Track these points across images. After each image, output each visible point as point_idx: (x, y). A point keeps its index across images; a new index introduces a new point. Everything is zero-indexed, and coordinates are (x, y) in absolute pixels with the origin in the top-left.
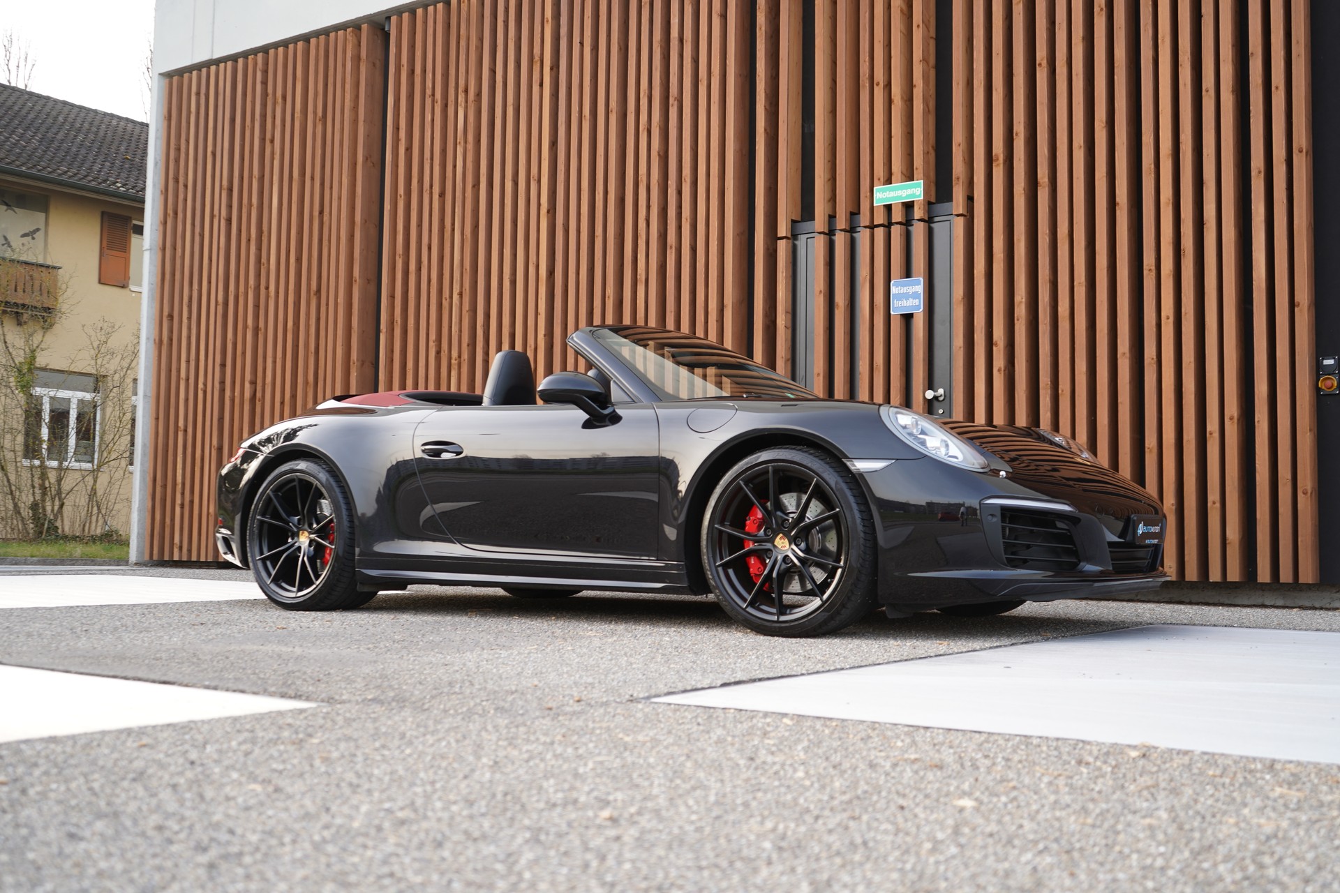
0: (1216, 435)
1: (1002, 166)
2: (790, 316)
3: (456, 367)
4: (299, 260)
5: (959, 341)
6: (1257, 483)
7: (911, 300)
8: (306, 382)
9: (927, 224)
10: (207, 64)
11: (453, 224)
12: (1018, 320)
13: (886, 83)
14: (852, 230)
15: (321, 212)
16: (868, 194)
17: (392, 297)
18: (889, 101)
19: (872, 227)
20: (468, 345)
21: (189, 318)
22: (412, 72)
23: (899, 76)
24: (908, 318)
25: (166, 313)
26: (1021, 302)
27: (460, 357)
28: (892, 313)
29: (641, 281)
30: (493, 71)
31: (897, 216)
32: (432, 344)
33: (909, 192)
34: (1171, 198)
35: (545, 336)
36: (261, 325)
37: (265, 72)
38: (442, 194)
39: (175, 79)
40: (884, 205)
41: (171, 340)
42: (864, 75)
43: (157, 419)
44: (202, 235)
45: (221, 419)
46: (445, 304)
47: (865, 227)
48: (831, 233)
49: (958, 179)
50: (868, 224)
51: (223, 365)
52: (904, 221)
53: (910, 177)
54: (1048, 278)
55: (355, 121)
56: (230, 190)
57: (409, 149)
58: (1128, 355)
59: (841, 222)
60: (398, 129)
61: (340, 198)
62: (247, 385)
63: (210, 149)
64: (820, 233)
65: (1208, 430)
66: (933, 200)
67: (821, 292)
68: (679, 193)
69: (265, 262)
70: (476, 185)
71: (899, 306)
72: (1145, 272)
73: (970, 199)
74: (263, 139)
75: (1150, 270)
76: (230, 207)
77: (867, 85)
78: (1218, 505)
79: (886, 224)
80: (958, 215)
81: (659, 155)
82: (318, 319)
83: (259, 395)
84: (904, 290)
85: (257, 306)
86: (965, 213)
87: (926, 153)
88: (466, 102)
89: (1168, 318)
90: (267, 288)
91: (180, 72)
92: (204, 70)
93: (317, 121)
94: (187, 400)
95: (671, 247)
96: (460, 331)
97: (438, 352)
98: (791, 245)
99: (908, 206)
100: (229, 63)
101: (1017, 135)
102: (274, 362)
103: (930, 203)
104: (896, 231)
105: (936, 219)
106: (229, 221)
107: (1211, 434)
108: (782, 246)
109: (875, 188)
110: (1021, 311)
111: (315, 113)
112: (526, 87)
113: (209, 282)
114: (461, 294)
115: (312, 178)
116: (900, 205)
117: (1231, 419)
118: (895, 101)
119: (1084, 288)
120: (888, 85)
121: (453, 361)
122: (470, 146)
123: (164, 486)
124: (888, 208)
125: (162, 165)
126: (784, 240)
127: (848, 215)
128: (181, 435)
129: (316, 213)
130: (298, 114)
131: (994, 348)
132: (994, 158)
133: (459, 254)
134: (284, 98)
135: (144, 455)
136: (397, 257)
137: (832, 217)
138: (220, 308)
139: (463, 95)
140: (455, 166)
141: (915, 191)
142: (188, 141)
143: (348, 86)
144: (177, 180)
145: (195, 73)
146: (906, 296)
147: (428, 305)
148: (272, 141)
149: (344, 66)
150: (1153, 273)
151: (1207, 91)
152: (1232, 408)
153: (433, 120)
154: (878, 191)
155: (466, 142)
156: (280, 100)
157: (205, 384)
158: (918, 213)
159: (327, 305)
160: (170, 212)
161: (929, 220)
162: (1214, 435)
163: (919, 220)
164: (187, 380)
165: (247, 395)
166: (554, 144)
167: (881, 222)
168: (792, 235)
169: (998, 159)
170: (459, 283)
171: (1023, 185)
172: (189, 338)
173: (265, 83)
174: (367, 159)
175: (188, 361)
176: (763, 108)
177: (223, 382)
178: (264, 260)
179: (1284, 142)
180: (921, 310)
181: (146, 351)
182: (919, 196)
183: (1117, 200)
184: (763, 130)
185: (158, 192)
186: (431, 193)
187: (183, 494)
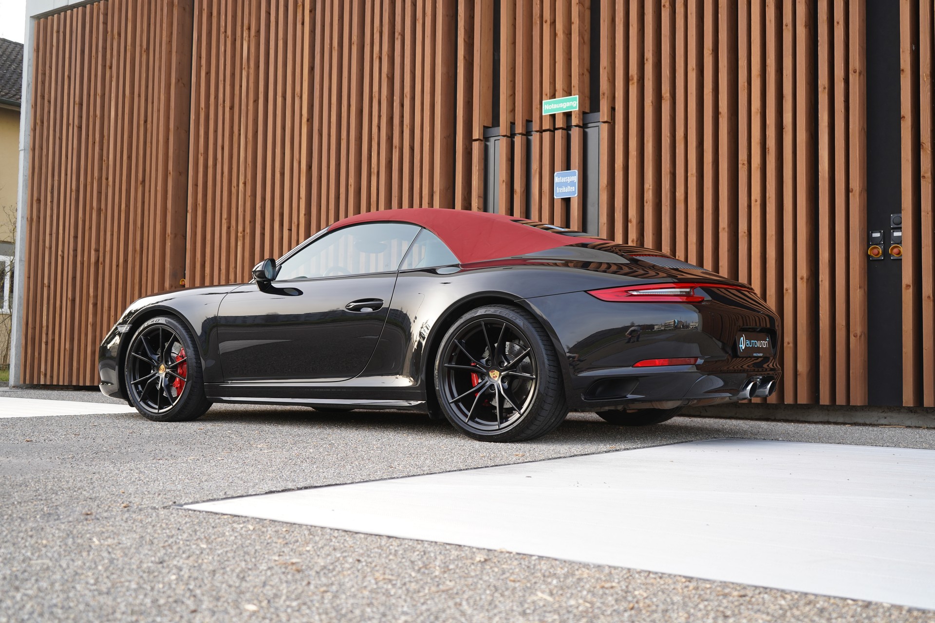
0: (791, 291)
1: (636, 84)
2: (482, 200)
3: (241, 239)
4: (130, 157)
5: (604, 219)
6: (820, 328)
7: (569, 187)
8: (134, 250)
9: (582, 129)
10: (65, 9)
11: (240, 130)
12: (647, 202)
13: (552, 21)
14: (527, 133)
15: (146, 121)
16: (539, 106)
17: (196, 185)
18: (554, 35)
19: (541, 131)
20: (250, 222)
21: (52, 202)
22: (210, 15)
23: (561, 15)
24: (567, 201)
25: (35, 198)
26: (649, 189)
27: (244, 231)
28: (555, 197)
29: (374, 173)
30: (268, 13)
31: (560, 123)
32: (224, 221)
33: (568, 104)
34: (759, 109)
35: (305, 215)
36: (103, 207)
37: (106, 15)
38: (232, 108)
39: (42, 20)
40: (550, 115)
41: (39, 218)
42: (536, 15)
43: (29, 278)
44: (61, 139)
45: (74, 278)
46: (234, 190)
47: (537, 131)
48: (512, 136)
49: (604, 94)
50: (538, 129)
51: (76, 237)
52: (565, 127)
53: (569, 93)
54: (669, 171)
55: (170, 52)
56: (81, 104)
57: (208, 73)
58: (726, 229)
59: (519, 129)
60: (200, 58)
61: (159, 111)
62: (93, 252)
63: (66, 74)
64: (504, 136)
65: (785, 287)
66: (587, 110)
67: (504, 181)
68: (402, 105)
69: (106, 159)
70: (256, 101)
71: (560, 192)
72: (740, 166)
73: (613, 109)
74: (104, 66)
75: (743, 164)
76: (80, 117)
77: (538, 22)
78: (791, 345)
79: (552, 129)
80: (604, 122)
81: (388, 77)
82: (143, 203)
83: (101, 259)
84: (564, 180)
85: (99, 193)
86: (609, 121)
87: (581, 75)
88: (249, 37)
89: (756, 201)
90: (107, 179)
91: (46, 15)
92: (62, 14)
93: (143, 52)
94: (50, 263)
95: (396, 147)
96: (244, 211)
97: (229, 228)
98: (483, 145)
99: (568, 115)
100: (80, 9)
101: (647, 60)
102: (112, 235)
103: (584, 113)
104: (559, 134)
105: (590, 125)
106: (80, 128)
107: (787, 290)
108: (476, 146)
109: (543, 102)
110: (649, 195)
111: (141, 46)
112: (292, 25)
113: (66, 174)
114: (245, 183)
115: (139, 96)
116: (562, 115)
117: (802, 278)
118: (558, 35)
119: (695, 178)
120: (553, 23)
121: (239, 234)
122: (252, 71)
123: (34, 328)
124: (553, 116)
125: (32, 86)
126: (478, 142)
127: (525, 122)
128: (45, 290)
129: (142, 122)
130: (129, 47)
131: (629, 224)
132: (630, 78)
133: (243, 153)
134: (119, 34)
135: (20, 304)
136: (200, 155)
137: (513, 124)
138: (74, 194)
139: (247, 31)
140: (241, 86)
141: (571, 104)
142: (51, 68)
143: (165, 25)
144: (43, 97)
145: (56, 16)
146: (565, 184)
147: (222, 192)
148: (111, 68)
149: (162, 10)
150: (746, 167)
151: (787, 26)
152: (803, 270)
153: (225, 51)
154: (546, 104)
155: (249, 67)
156: (116, 36)
157: (63, 252)
158: (575, 121)
159: (150, 191)
160: (38, 121)
161: (584, 126)
162: (789, 291)
163: (576, 126)
164: (50, 248)
165: (93, 260)
166: (312, 69)
167: (548, 128)
168: (484, 138)
169: (633, 79)
170: (243, 175)
171: (651, 99)
172: (52, 216)
173: (105, 23)
174: (179, 81)
175: (51, 234)
176: (463, 40)
177: (75, 250)
178: (105, 158)
179: (843, 65)
180: (576, 195)
181: (21, 227)
182: (576, 107)
183: (720, 110)
184: (463, 57)
185: (30, 106)
186: (224, 107)
187: (47, 334)
